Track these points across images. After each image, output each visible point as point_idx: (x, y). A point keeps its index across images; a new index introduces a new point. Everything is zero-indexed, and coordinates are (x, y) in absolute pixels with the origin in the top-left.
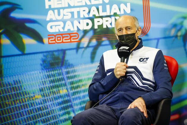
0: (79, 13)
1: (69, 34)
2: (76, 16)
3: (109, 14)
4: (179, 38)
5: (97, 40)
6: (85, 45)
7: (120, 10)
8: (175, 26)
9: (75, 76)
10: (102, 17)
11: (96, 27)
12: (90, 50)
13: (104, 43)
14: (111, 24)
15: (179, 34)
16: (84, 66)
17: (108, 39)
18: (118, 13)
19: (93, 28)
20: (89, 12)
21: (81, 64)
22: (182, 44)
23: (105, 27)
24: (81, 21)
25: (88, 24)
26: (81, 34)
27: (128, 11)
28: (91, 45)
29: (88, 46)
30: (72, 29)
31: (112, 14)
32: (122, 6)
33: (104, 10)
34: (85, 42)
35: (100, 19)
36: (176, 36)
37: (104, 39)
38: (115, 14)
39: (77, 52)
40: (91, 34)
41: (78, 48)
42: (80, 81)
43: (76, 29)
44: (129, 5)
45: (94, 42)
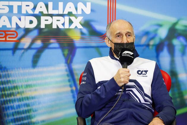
0: (20, 8)
1: (5, 31)
2: (15, 11)
3: (61, 13)
4: (151, 47)
5: (43, 41)
6: (26, 46)
7: (76, 9)
8: (147, 33)
9: (8, 82)
10: (51, 16)
11: (43, 26)
12: (32, 52)
13: (51, 46)
14: (63, 24)
15: (152, 43)
16: (21, 71)
17: (59, 42)
18: (74, 12)
19: (38, 27)
20: (35, 8)
21: (18, 68)
22: (155, 54)
23: (54, 27)
24: (23, 18)
25: (31, 22)
26: (21, 33)
27: (88, 11)
28: (34, 46)
29: (29, 48)
30: (9, 26)
31: (66, 12)
32: (80, 5)
33: (55, 7)
34: (26, 42)
35: (49, 18)
36: (148, 45)
37: (52, 41)
38: (70, 14)
39: (14, 53)
40: (35, 33)
41: (15, 49)
42: (15, 87)
43: (14, 26)
44: (89, 5)
45: (39, 43)
